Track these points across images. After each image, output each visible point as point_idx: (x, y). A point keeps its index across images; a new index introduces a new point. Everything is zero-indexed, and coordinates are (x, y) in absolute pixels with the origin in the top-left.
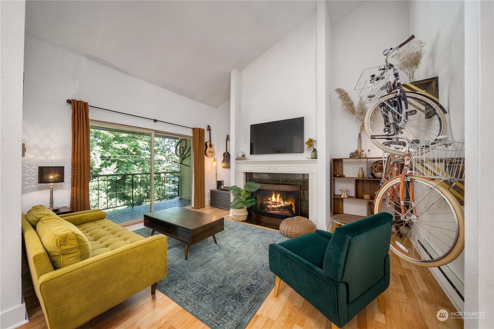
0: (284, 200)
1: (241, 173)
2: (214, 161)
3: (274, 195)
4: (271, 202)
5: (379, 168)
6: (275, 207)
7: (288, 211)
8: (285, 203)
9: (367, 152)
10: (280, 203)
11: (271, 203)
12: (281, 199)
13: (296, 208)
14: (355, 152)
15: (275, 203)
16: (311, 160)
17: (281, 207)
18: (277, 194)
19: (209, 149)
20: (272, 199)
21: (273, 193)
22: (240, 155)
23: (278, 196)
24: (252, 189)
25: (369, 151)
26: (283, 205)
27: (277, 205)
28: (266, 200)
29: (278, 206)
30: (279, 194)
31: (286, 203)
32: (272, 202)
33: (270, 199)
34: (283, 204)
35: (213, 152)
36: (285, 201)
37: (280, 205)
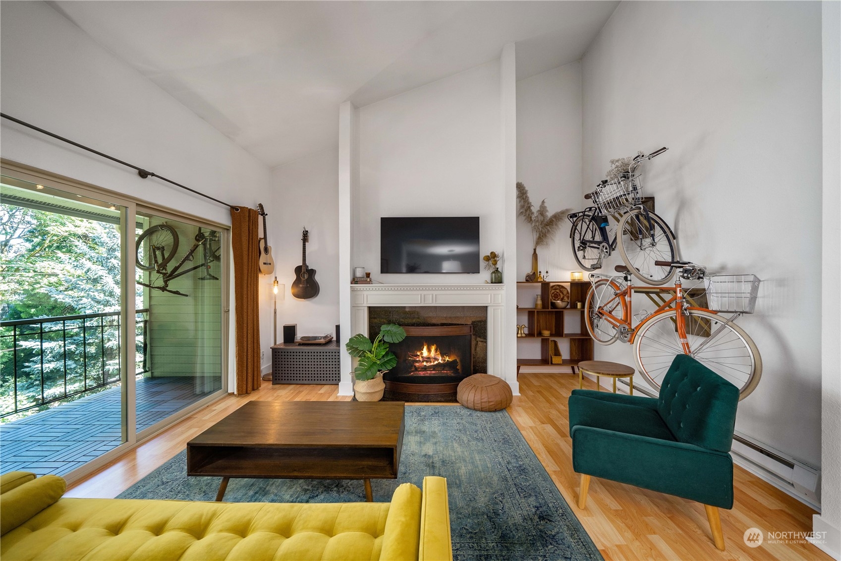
0: (442, 355)
1: (363, 308)
2: (276, 284)
3: (425, 348)
4: (420, 357)
5: (553, 295)
6: (428, 364)
7: (449, 370)
8: (444, 358)
9: (545, 275)
10: (436, 359)
11: (421, 359)
12: (438, 353)
13: (463, 366)
14: (531, 274)
15: (428, 359)
16: (492, 286)
17: (439, 365)
18: (431, 346)
19: (263, 258)
20: (422, 354)
21: (425, 344)
22: (359, 273)
23: (433, 348)
24: (395, 338)
25: (547, 272)
26: (442, 362)
27: (430, 362)
28: (412, 355)
29: (432, 364)
30: (435, 345)
31: (447, 359)
32: (422, 357)
33: (418, 354)
34: (441, 360)
35: (270, 264)
36: (445, 356)
37: (436, 362)
